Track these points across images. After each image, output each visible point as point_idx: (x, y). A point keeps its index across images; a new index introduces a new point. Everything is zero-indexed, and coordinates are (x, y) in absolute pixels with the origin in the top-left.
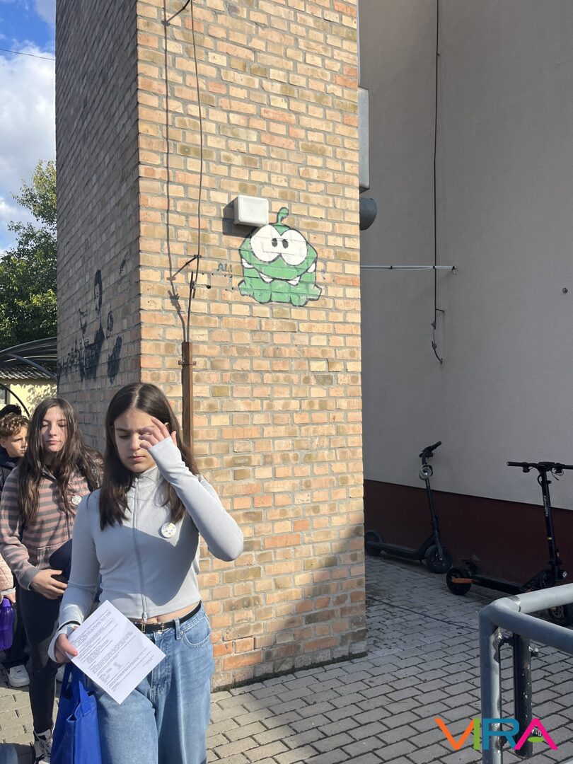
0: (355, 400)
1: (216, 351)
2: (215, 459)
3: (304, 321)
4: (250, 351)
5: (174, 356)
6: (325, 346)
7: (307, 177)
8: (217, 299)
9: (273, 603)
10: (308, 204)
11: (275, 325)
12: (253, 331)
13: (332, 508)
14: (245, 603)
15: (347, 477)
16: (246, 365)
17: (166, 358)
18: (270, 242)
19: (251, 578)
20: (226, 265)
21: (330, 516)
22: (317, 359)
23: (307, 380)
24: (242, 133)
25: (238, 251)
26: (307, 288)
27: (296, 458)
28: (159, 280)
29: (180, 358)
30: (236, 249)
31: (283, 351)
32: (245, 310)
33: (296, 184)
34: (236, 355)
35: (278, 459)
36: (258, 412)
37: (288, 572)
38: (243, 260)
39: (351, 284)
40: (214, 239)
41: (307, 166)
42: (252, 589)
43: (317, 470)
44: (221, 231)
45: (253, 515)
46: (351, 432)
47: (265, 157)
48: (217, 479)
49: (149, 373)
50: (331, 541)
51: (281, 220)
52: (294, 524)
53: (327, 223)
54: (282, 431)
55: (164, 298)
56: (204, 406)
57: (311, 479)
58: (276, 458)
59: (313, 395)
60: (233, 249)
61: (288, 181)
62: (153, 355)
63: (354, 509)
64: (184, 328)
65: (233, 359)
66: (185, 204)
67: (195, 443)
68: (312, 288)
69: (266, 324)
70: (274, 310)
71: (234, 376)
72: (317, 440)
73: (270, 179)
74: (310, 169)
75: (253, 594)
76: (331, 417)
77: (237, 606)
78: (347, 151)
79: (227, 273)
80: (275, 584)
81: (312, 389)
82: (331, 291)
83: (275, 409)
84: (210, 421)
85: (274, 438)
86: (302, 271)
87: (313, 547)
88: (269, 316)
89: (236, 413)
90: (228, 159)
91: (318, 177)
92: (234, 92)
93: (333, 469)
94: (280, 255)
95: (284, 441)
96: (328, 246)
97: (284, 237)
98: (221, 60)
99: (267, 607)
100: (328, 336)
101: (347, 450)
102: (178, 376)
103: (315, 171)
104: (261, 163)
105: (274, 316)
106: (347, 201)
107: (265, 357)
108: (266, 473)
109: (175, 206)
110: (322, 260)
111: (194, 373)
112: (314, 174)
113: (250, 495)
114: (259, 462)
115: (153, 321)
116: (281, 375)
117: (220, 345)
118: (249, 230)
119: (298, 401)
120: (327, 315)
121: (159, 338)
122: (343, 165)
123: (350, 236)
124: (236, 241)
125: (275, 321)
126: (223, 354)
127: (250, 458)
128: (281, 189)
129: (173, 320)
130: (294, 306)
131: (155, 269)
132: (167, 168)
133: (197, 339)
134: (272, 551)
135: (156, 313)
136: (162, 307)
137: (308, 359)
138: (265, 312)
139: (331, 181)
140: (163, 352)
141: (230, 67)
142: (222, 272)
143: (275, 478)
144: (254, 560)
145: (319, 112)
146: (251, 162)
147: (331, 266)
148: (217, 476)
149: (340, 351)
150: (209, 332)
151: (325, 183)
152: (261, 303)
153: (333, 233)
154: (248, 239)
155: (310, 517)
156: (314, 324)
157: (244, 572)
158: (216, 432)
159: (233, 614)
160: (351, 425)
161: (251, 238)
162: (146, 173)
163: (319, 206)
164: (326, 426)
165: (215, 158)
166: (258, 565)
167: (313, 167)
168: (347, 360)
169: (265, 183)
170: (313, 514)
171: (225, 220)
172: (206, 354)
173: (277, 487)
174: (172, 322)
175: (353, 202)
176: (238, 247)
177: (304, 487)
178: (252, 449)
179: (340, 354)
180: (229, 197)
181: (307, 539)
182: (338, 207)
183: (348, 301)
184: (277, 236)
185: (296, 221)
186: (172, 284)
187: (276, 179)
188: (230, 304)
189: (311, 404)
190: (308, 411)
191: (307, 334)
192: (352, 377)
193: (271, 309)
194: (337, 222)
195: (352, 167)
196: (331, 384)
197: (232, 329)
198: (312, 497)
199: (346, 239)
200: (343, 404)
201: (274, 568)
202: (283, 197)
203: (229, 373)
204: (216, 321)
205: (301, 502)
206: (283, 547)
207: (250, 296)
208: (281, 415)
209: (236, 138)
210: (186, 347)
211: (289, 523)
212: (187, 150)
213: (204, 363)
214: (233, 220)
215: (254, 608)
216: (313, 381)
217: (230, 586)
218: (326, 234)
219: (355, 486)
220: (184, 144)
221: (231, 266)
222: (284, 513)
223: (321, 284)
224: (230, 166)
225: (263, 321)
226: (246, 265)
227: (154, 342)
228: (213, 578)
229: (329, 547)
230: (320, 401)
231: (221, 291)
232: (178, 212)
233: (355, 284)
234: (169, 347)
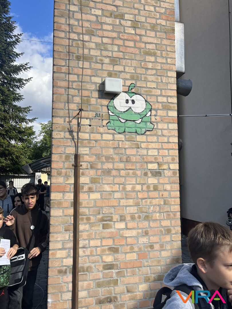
0: (175, 185)
1: (93, 159)
2: (92, 217)
3: (144, 142)
4: (113, 158)
5: (70, 162)
6: (157, 155)
7: (146, 67)
8: (95, 132)
9: (125, 301)
10: (146, 80)
11: (127, 144)
12: (115, 148)
13: (162, 246)
14: (109, 300)
15: (171, 229)
16: (110, 166)
17: (65, 163)
18: (125, 101)
19: (112, 285)
20: (100, 114)
21: (160, 251)
22: (151, 162)
23: (146, 174)
24: (109, 47)
25: (106, 107)
26: (146, 125)
27: (139, 217)
28: (63, 123)
29: (73, 163)
30: (105, 106)
31: (132, 158)
32: (110, 137)
33: (139, 71)
34: (105, 161)
35: (128, 218)
36: (117, 191)
37: (135, 283)
38: (109, 111)
39: (172, 122)
40: (93, 101)
41: (146, 61)
42: (113, 292)
43: (152, 224)
44: (98, 97)
45: (114, 249)
46: (173, 203)
47: (122, 59)
48: (93, 228)
49: (56, 171)
50: (161, 266)
51: (131, 90)
52: (138, 255)
53: (158, 90)
54: (131, 202)
55: (65, 132)
56: (86, 188)
57: (149, 230)
58: (128, 217)
59: (149, 182)
60: (104, 106)
61: (135, 70)
62: (58, 161)
63: (175, 247)
64: (76, 147)
65: (103, 163)
66: (77, 84)
67: (80, 209)
68: (149, 125)
69: (122, 144)
70: (127, 137)
71: (103, 172)
72: (152, 208)
73: (124, 69)
74: (148, 63)
75: (113, 295)
76: (160, 195)
77: (104, 301)
78: (169, 53)
79: (100, 118)
80: (127, 289)
81: (149, 179)
82: (160, 126)
83: (127, 190)
84: (89, 197)
85: (126, 206)
86: (143, 116)
87: (150, 269)
88: (123, 140)
89: (104, 192)
90: (101, 60)
91: (152, 67)
92: (105, 27)
93: (162, 224)
94: (130, 108)
95: (132, 208)
96: (158, 102)
97: (132, 98)
98: (99, 12)
99: (122, 303)
100: (158, 150)
101: (171, 213)
102: (72, 172)
103: (151, 64)
104: (120, 61)
105: (127, 140)
106: (169, 78)
107: (121, 161)
108: (122, 225)
109: (72, 85)
110: (154, 109)
111: (81, 170)
112: (150, 65)
113: (112, 238)
114: (117, 219)
115: (59, 144)
116: (131, 172)
117: (96, 156)
118: (113, 95)
119: (141, 186)
120: (158, 139)
121: (62, 153)
122: (167, 60)
123: (171, 97)
124: (105, 102)
125: (127, 143)
126: (97, 161)
127: (112, 217)
128: (131, 74)
129: (70, 143)
130: (138, 134)
131: (61, 117)
132: (69, 67)
133: (83, 153)
134: (125, 270)
135: (61, 140)
136: (64, 137)
137: (147, 163)
138: (122, 138)
139: (160, 68)
140: (64, 159)
141: (103, 15)
142: (98, 118)
143: (127, 228)
144: (114, 275)
145: (153, 34)
146: (114, 61)
147: (160, 113)
148: (92, 227)
149: (166, 158)
150: (90, 149)
151: (156, 69)
152: (119, 133)
153: (161, 95)
154: (112, 100)
155: (148, 251)
156: (150, 143)
157: (108, 281)
158: (92, 203)
159: (101, 306)
160: (173, 199)
161: (114, 99)
162: (57, 70)
163: (153, 81)
164: (157, 199)
165: (94, 60)
166: (116, 278)
167: (149, 62)
168: (170, 163)
169: (122, 71)
170: (149, 249)
171: (99, 91)
172: (88, 161)
173: (128, 233)
174: (70, 144)
175: (173, 79)
176: (106, 105)
177: (144, 234)
178: (113, 212)
179: (165, 159)
180: (102, 80)
181: (146, 264)
182: (164, 81)
183: (170, 131)
184: (128, 98)
185: (139, 90)
186: (70, 125)
187: (128, 69)
188: (102, 134)
189: (148, 187)
190: (147, 191)
191: (145, 149)
192: (173, 173)
193: (125, 136)
194: (163, 89)
195: (172, 61)
196: (161, 176)
197: (102, 147)
198: (149, 239)
199: (169, 98)
200: (168, 187)
201: (126, 280)
202: (132, 78)
203: (100, 171)
204: (94, 143)
205: (143, 243)
206: (131, 268)
207: (113, 129)
208: (131, 193)
209: (106, 50)
210: (77, 156)
211: (135, 254)
212: (79, 57)
213: (86, 166)
214: (104, 91)
215: (114, 303)
216: (150, 175)
217: (99, 289)
218: (157, 96)
219: (176, 234)
220: (78, 54)
221: (102, 114)
222: (132, 248)
223: (154, 122)
224: (102, 64)
225: (120, 143)
226: (111, 114)
227: (60, 155)
228: (90, 284)
229: (160, 269)
230: (154, 186)
231: (97, 128)
232: (74, 89)
233: (174, 122)
234: (67, 157)
